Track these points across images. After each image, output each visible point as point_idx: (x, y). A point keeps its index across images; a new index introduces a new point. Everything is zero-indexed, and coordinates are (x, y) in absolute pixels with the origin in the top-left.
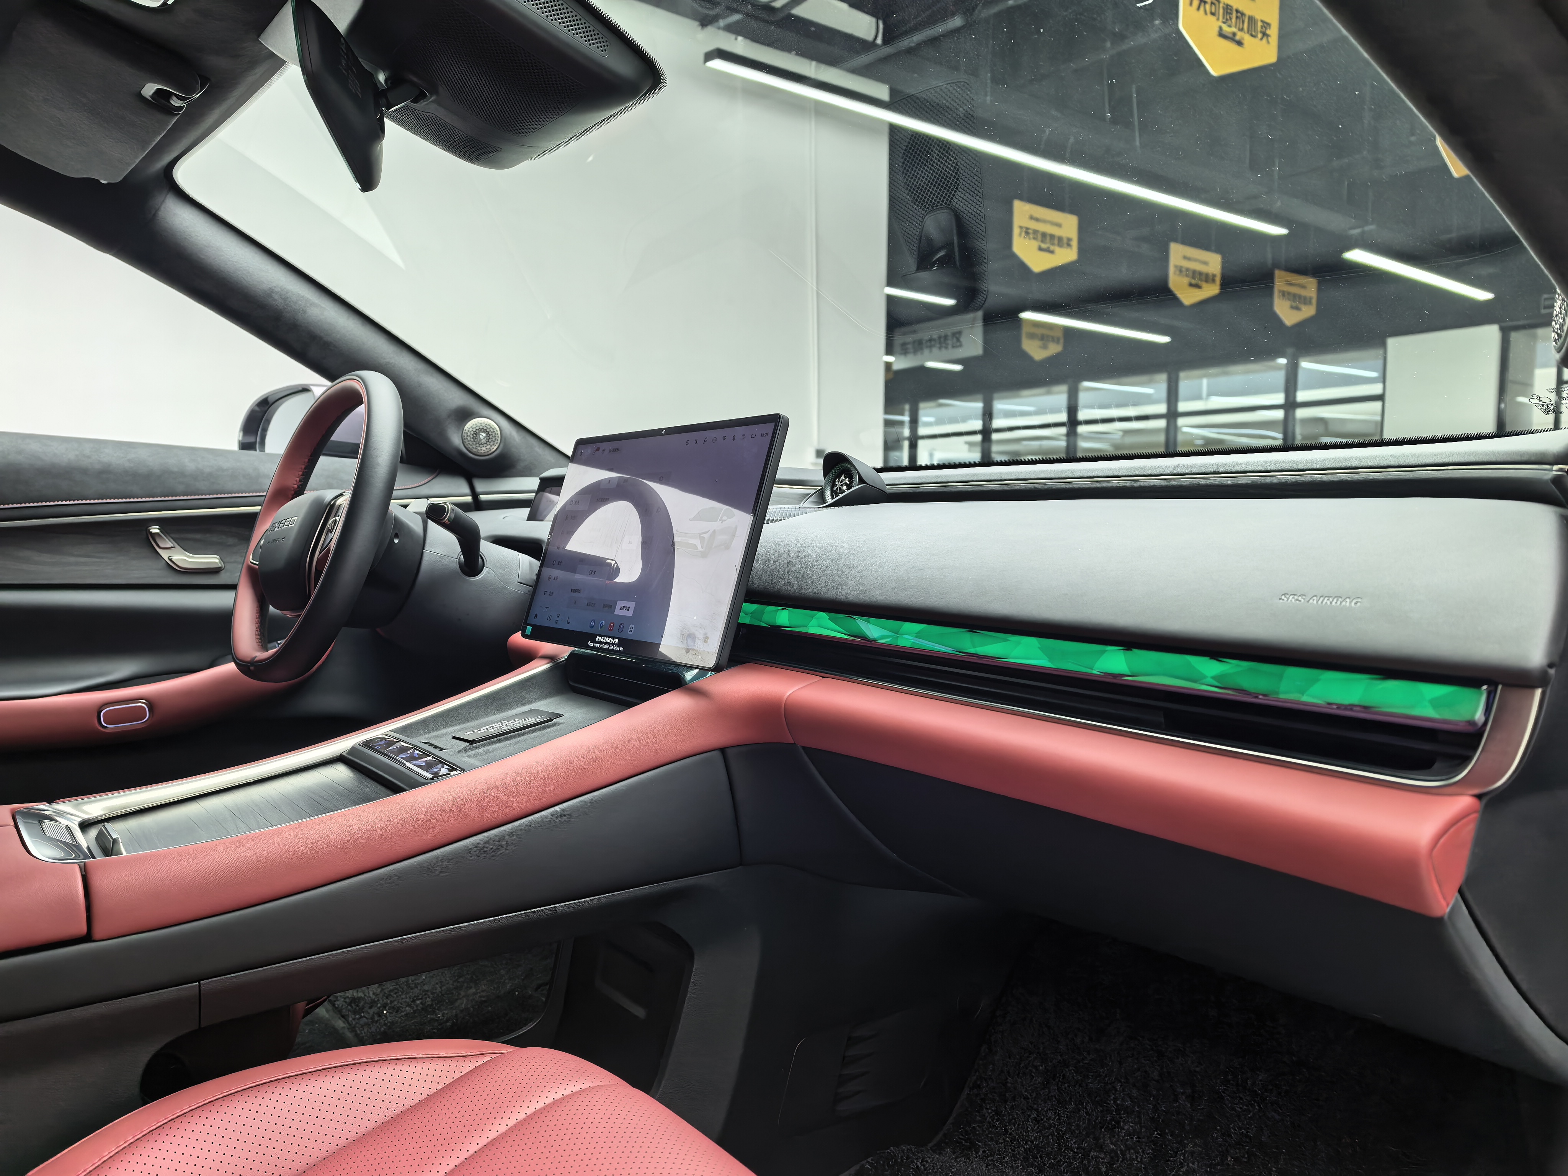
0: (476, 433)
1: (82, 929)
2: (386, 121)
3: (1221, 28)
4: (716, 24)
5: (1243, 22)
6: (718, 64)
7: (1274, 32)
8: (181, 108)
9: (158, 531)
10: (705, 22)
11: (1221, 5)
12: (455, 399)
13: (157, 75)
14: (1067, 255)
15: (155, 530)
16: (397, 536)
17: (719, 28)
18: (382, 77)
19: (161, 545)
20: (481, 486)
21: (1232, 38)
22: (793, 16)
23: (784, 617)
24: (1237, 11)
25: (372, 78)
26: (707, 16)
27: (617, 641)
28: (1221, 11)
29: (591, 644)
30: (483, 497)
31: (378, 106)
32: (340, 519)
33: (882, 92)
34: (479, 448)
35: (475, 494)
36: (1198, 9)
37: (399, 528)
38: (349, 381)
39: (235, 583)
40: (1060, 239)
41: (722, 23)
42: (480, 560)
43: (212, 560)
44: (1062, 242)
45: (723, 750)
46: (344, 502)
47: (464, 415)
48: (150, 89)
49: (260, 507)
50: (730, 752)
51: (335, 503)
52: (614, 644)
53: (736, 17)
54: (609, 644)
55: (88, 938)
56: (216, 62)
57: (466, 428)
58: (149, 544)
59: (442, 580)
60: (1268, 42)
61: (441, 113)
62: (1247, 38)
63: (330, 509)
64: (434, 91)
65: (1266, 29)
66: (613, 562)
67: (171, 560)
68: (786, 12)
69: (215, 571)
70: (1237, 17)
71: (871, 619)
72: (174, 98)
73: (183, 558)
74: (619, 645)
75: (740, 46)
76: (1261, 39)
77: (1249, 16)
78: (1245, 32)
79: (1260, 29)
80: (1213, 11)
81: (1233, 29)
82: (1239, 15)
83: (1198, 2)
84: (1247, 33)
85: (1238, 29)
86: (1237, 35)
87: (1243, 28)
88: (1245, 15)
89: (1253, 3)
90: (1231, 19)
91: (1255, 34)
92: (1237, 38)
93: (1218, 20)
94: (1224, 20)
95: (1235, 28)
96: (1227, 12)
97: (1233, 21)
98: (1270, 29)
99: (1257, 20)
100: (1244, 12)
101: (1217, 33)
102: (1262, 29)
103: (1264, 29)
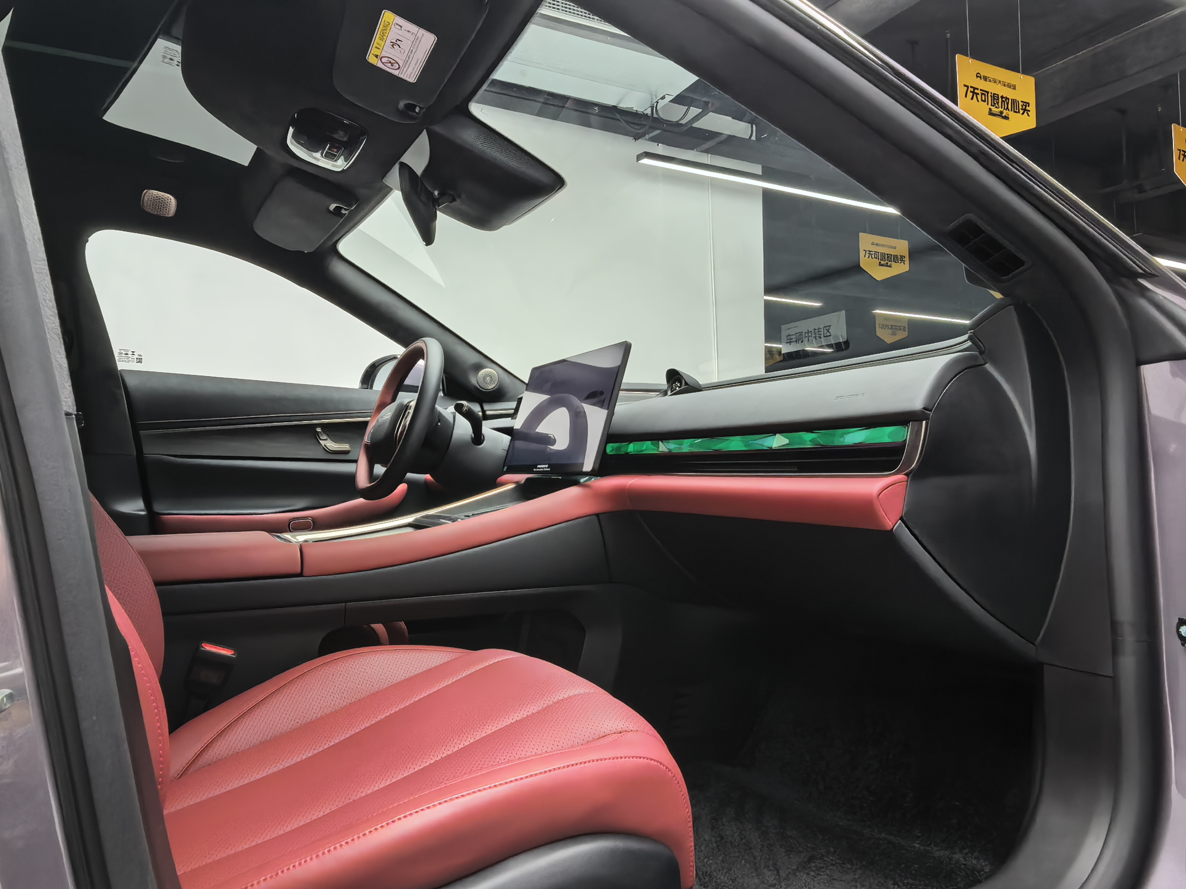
0: (484, 378)
1: (299, 570)
2: (438, 212)
3: (990, 109)
4: (644, 138)
5: (1008, 104)
6: (646, 161)
7: (1032, 108)
8: (345, 214)
9: (320, 430)
10: (637, 137)
11: (989, 94)
12: (473, 358)
13: (336, 200)
14: (901, 268)
15: (319, 430)
16: (439, 421)
17: (646, 140)
18: (436, 193)
19: (322, 438)
20: (486, 407)
21: (1000, 115)
22: (693, 127)
23: (632, 448)
24: (1002, 97)
25: (432, 194)
26: (638, 134)
27: (547, 466)
28: (990, 98)
29: (535, 470)
30: (488, 413)
31: (434, 206)
32: (411, 411)
33: (757, 169)
34: (486, 385)
35: (483, 411)
36: (972, 99)
37: (440, 418)
38: (419, 344)
39: (356, 459)
40: (896, 257)
41: (647, 137)
42: (482, 437)
43: (345, 447)
44: (897, 259)
45: (597, 515)
46: (413, 404)
47: (478, 367)
48: (332, 207)
49: (369, 418)
50: (601, 516)
51: (408, 406)
52: (546, 468)
53: (657, 132)
54: (543, 468)
55: (301, 575)
56: (362, 192)
57: (479, 374)
58: (316, 437)
59: (463, 446)
60: (1028, 115)
61: (463, 207)
62: (1011, 114)
63: (407, 407)
64: (459, 197)
65: (1026, 106)
66: (552, 436)
67: (325, 446)
68: (689, 126)
69: (347, 452)
70: (1002, 101)
71: (670, 441)
72: (343, 210)
73: (331, 445)
74: (548, 468)
75: (660, 149)
76: (1023, 114)
77: (1012, 100)
78: (1010, 110)
79: (1020, 107)
80: (983, 99)
81: (1000, 109)
82: (1004, 99)
83: (972, 94)
84: (1012, 110)
85: (1004, 109)
86: (1003, 113)
87: (1007, 108)
88: (1008, 99)
89: (1014, 90)
90: (998, 103)
91: (1017, 111)
92: (1004, 115)
93: (988, 104)
94: (993, 104)
95: (1002, 108)
96: (994, 99)
97: (1000, 104)
98: (1029, 106)
99: (1018, 101)
100: (1008, 97)
101: (988, 113)
102: (1022, 107)
103: (1024, 107)
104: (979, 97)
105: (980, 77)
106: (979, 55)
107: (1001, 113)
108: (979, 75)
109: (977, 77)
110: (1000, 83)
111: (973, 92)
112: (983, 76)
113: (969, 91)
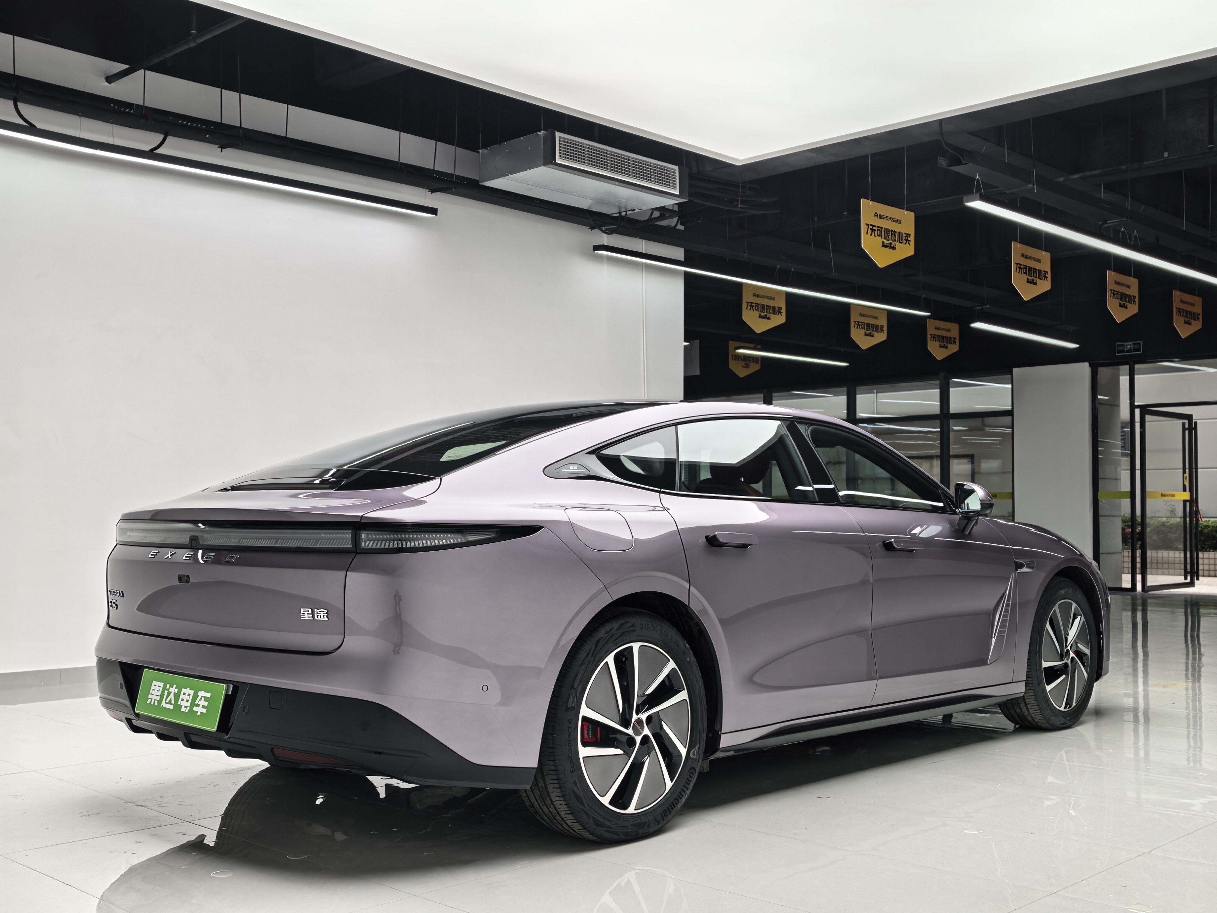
3: (883, 242)
7: (912, 238)
11: (883, 230)
14: (779, 320)
21: (889, 246)
24: (892, 231)
28: (883, 233)
36: (871, 235)
60: (909, 244)
62: (898, 245)
76: (905, 244)
77: (898, 232)
78: (897, 241)
79: (904, 238)
80: (879, 234)
81: (890, 241)
82: (893, 233)
83: (871, 231)
84: (898, 242)
85: (893, 241)
86: (892, 244)
87: (895, 240)
88: (896, 232)
89: (900, 225)
90: (888, 236)
91: (902, 241)
92: (892, 246)
93: (882, 238)
94: (885, 237)
95: (891, 240)
96: (886, 233)
97: (890, 237)
98: (910, 237)
99: (903, 233)
100: (896, 231)
101: (881, 245)
102: (905, 238)
103: (907, 237)
104: (876, 232)
105: (877, 216)
106: (877, 198)
107: (891, 244)
108: (876, 214)
109: (875, 216)
110: (890, 219)
111: (872, 229)
112: (879, 215)
113: (869, 229)
